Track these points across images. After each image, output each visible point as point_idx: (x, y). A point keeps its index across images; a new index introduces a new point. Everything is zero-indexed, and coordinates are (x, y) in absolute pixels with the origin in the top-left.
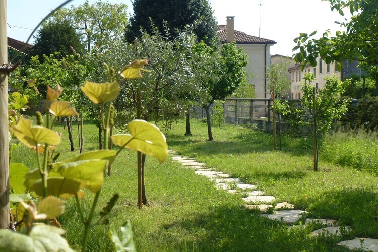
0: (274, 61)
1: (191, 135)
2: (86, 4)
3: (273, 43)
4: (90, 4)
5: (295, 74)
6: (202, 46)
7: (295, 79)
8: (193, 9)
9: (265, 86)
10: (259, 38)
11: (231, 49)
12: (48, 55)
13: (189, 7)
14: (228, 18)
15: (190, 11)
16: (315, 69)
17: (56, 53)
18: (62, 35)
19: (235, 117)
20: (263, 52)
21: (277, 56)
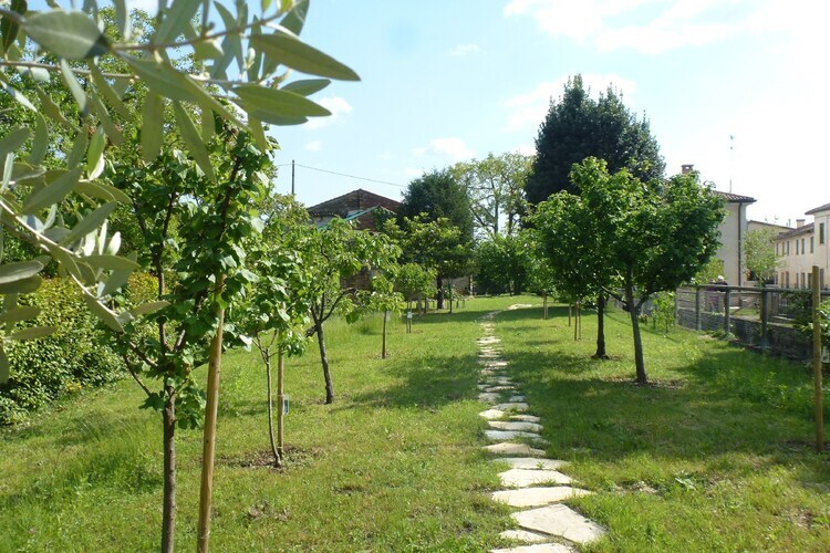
0: (751, 227)
1: (607, 358)
2: (491, 157)
3: (751, 201)
4: (496, 156)
5: (780, 246)
6: (624, 178)
7: (780, 252)
8: (626, 144)
9: (740, 262)
10: (730, 195)
11: (689, 185)
12: (411, 218)
13: (621, 141)
14: (684, 167)
15: (622, 148)
16: (812, 238)
17: (422, 214)
18: (439, 190)
19: (694, 310)
20: (736, 214)
21: (752, 222)
